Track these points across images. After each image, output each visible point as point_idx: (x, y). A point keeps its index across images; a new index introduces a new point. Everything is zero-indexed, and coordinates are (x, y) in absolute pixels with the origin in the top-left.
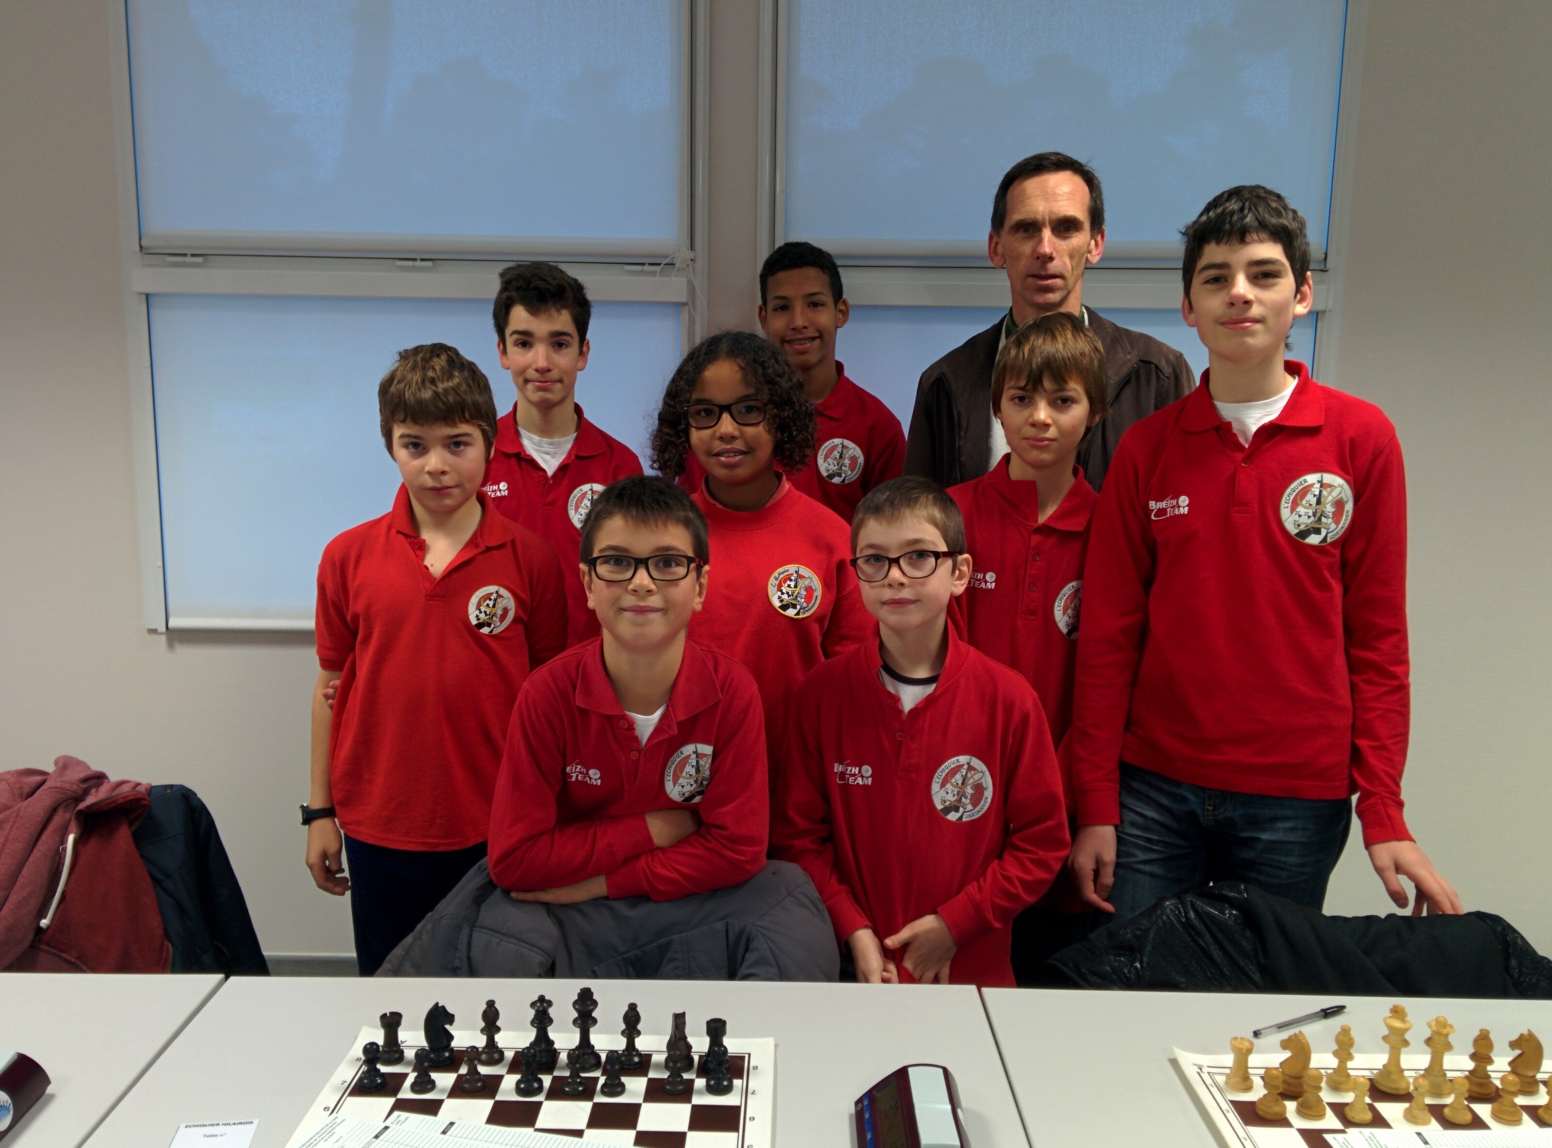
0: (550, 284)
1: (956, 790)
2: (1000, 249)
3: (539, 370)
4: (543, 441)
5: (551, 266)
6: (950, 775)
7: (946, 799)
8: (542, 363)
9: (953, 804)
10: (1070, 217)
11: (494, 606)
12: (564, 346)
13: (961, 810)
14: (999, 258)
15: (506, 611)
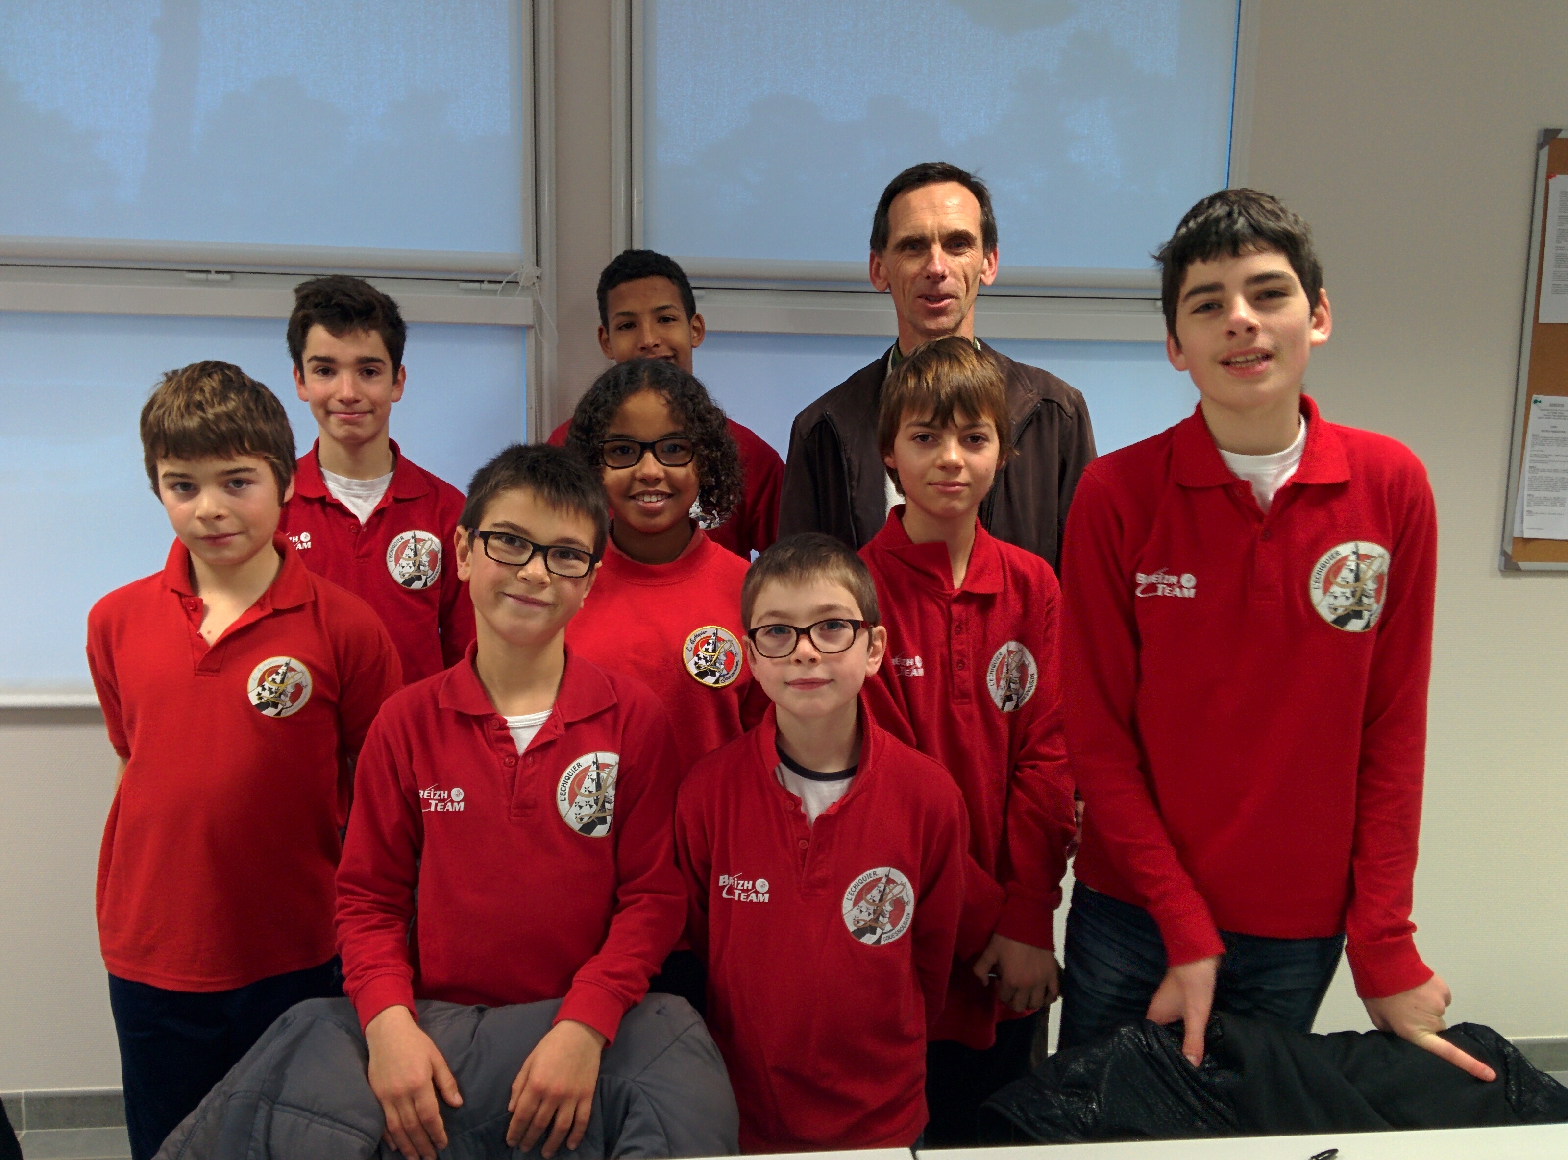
0: (355, 300)
1: (872, 909)
2: (882, 271)
3: (345, 400)
4: (352, 482)
5: (357, 281)
6: (865, 891)
7: (859, 918)
8: (347, 392)
9: (868, 924)
10: (962, 231)
11: (282, 682)
12: (374, 373)
13: (879, 931)
14: (881, 281)
15: (299, 688)
